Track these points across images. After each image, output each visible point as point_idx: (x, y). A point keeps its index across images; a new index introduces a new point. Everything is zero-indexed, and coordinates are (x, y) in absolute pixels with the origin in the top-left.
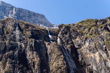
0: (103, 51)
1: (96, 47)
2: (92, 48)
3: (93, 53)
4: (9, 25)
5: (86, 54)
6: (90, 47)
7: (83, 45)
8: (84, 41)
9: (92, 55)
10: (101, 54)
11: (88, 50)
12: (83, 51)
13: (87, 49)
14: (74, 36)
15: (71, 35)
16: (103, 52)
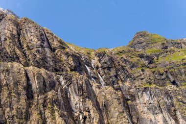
0: (171, 115)
1: (160, 107)
2: (154, 106)
3: (153, 114)
4: (28, 33)
5: (142, 112)
6: (150, 103)
7: (140, 97)
8: (141, 91)
9: (152, 117)
10: (167, 118)
11: (146, 108)
12: (138, 106)
13: (144, 105)
14: (122, 77)
15: (119, 75)
16: (171, 118)
